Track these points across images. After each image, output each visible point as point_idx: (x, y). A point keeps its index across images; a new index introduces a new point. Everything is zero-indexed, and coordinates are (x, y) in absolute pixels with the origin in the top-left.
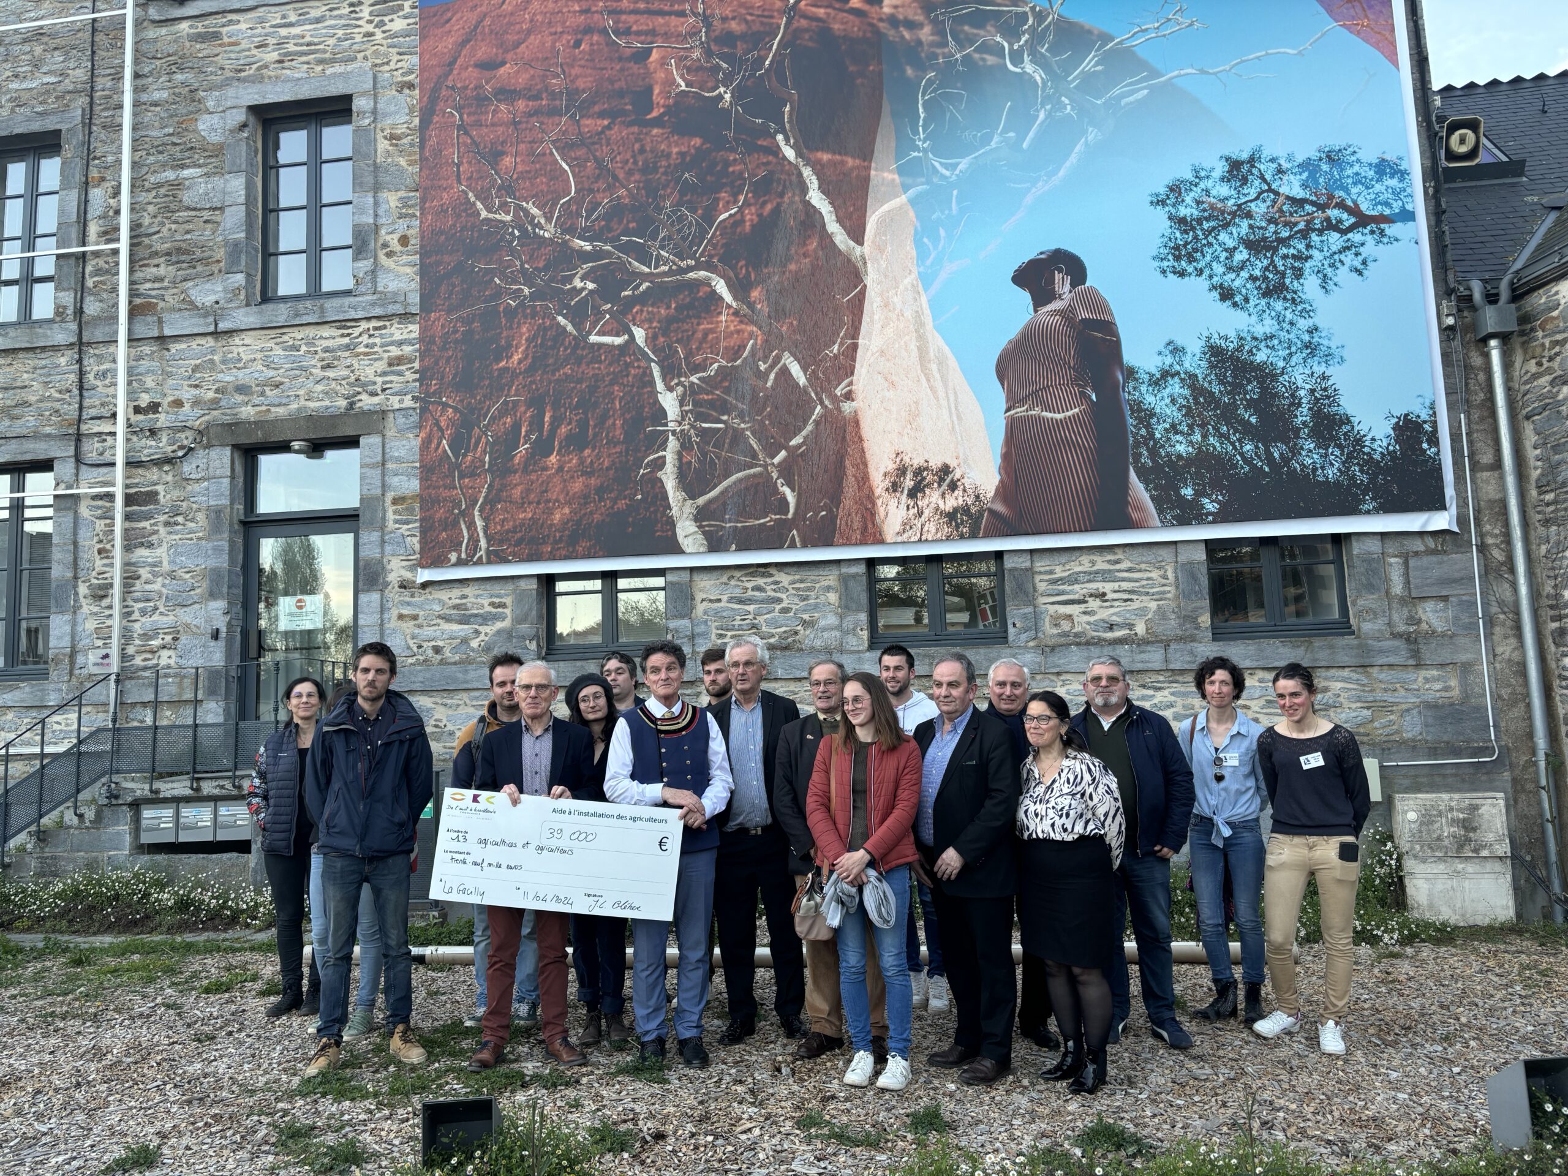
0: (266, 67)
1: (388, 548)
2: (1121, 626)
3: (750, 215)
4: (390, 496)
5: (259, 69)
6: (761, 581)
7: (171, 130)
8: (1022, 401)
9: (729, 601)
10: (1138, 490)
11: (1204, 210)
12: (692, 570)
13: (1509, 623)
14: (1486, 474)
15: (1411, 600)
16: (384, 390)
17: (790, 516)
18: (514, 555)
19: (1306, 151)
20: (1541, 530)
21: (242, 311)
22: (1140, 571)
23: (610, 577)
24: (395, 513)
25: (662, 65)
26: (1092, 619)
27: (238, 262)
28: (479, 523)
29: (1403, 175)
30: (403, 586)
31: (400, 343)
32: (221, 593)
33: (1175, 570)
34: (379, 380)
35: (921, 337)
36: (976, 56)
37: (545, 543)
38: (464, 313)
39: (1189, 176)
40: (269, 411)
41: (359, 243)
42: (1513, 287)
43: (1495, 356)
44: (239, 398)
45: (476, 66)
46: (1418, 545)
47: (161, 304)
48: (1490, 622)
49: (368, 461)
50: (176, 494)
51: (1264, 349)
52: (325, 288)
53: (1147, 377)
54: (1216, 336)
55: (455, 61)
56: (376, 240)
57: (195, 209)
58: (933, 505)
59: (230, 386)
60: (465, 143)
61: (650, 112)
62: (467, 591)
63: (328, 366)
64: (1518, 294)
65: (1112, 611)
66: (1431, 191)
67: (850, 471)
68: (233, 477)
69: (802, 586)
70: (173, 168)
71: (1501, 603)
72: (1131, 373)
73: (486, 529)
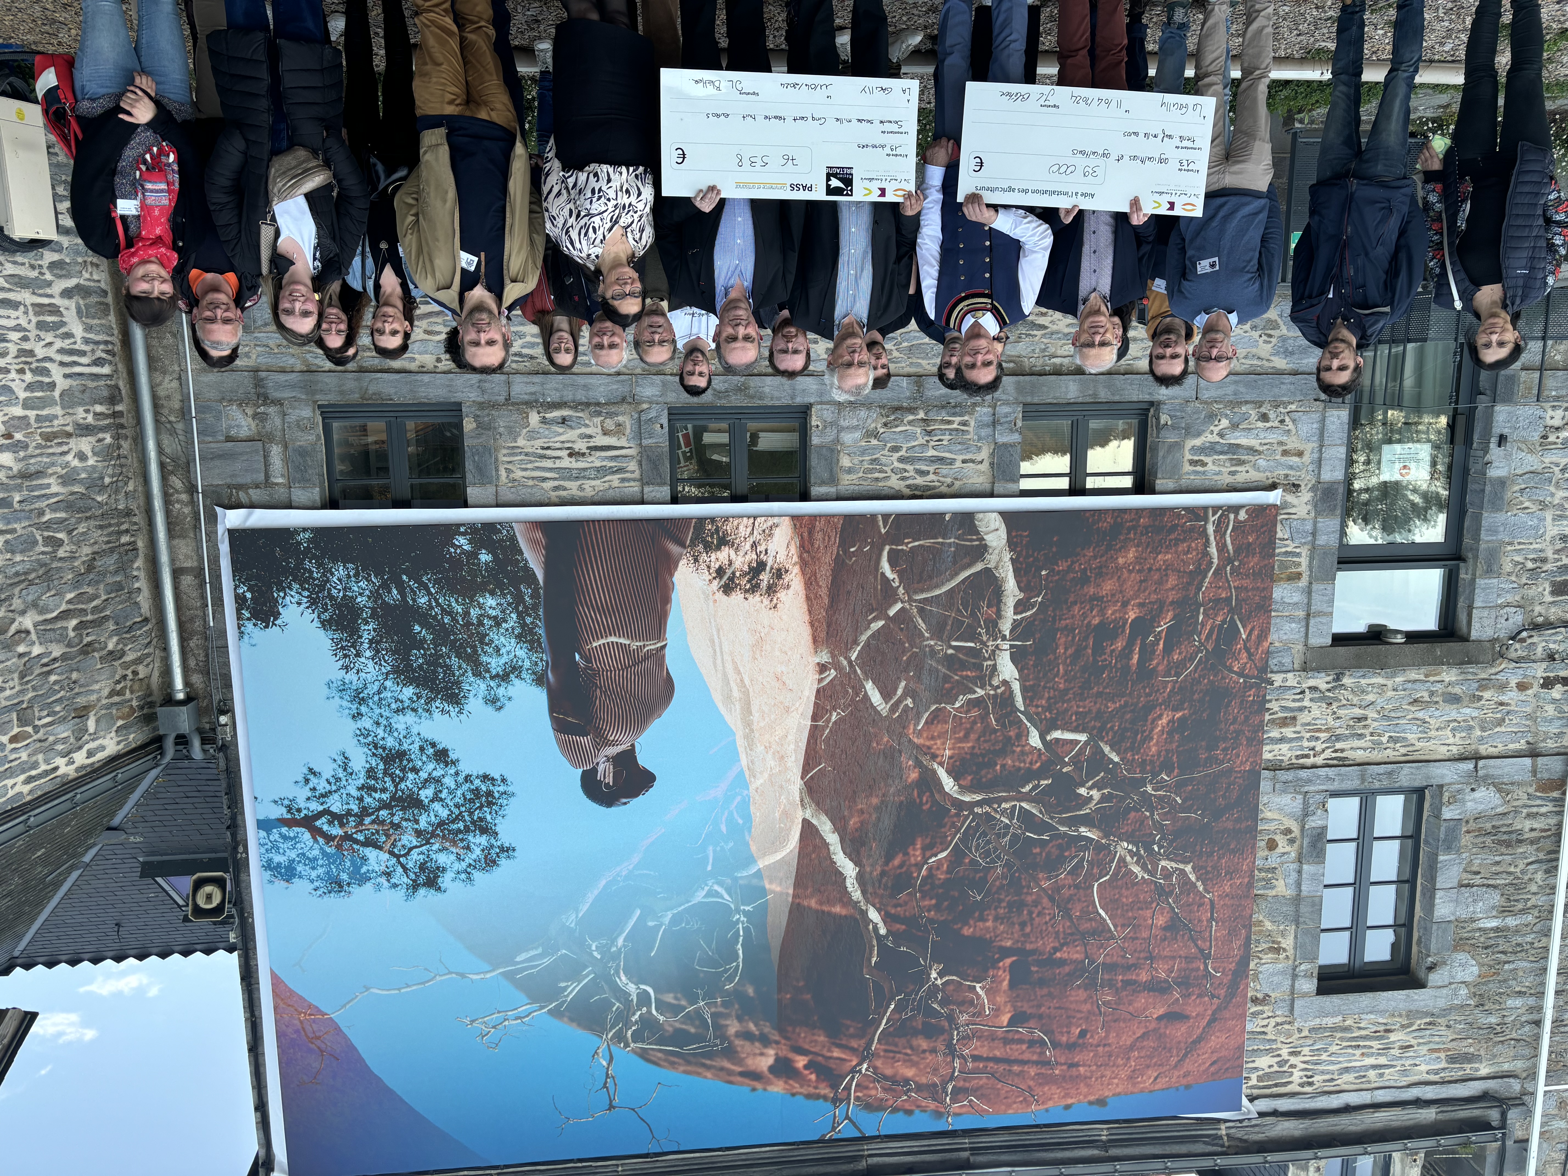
0: (1403, 1027)
1: (1309, 527)
2: (554, 422)
3: (916, 854)
4: (1303, 582)
5: (1410, 1025)
6: (919, 481)
7: (1506, 967)
8: (649, 656)
9: (952, 462)
10: (534, 561)
11: (462, 840)
12: (991, 495)
13: (165, 411)
14: (188, 564)
15: (262, 439)
16: (1303, 692)
17: (887, 548)
18: (1179, 514)
19: (362, 893)
20: (133, 506)
21: (1447, 780)
22: (533, 478)
23: (1077, 489)
24: (1299, 564)
25: (998, 1010)
26: (583, 430)
27: (1448, 829)
28: (1213, 550)
29: (269, 866)
30: (1296, 486)
31: (1282, 740)
32: (1493, 485)
33: (498, 478)
34: (1306, 703)
35: (748, 724)
36: (683, 1003)
37: (1146, 527)
38: (1215, 769)
39: (476, 875)
40: (1426, 676)
41: (1319, 845)
42: (161, 750)
43: (179, 683)
44: (1457, 690)
45: (1187, 1017)
46: (255, 495)
47: (1531, 790)
48: (184, 413)
49: (1324, 620)
50: (1532, 592)
51: (405, 699)
52: (1356, 801)
53: (524, 675)
54: (453, 714)
55: (1209, 1023)
56: (1302, 847)
57: (1488, 886)
58: (741, 553)
59: (1465, 703)
60: (1204, 940)
61: (1012, 964)
62: (1228, 479)
63: (1359, 720)
64: (156, 743)
65: (562, 438)
66: (241, 849)
67: (824, 592)
68: (1470, 608)
69: (877, 475)
70: (1507, 929)
71: (173, 432)
72: (540, 680)
73: (1207, 543)
